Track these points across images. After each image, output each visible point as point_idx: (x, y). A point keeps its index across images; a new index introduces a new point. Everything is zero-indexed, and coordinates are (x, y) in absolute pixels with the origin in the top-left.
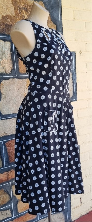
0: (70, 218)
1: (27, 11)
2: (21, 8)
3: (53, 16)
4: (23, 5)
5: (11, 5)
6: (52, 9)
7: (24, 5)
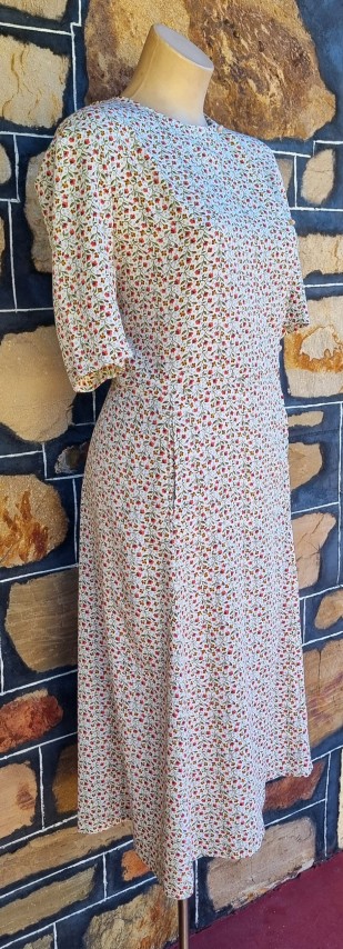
0: (333, 836)
1: (235, 34)
2: (213, 22)
3: (328, 57)
4: (224, 10)
5: (180, 8)
6: (326, 27)
7: (225, 7)
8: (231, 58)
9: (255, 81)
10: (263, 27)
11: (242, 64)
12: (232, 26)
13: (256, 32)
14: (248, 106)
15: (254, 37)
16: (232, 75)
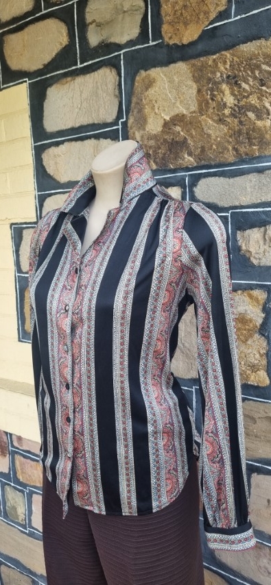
8: (232, 101)
9: (253, 112)
10: (264, 67)
11: (242, 103)
12: (234, 77)
13: (257, 73)
14: (247, 134)
15: (255, 78)
16: (233, 115)
